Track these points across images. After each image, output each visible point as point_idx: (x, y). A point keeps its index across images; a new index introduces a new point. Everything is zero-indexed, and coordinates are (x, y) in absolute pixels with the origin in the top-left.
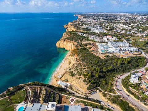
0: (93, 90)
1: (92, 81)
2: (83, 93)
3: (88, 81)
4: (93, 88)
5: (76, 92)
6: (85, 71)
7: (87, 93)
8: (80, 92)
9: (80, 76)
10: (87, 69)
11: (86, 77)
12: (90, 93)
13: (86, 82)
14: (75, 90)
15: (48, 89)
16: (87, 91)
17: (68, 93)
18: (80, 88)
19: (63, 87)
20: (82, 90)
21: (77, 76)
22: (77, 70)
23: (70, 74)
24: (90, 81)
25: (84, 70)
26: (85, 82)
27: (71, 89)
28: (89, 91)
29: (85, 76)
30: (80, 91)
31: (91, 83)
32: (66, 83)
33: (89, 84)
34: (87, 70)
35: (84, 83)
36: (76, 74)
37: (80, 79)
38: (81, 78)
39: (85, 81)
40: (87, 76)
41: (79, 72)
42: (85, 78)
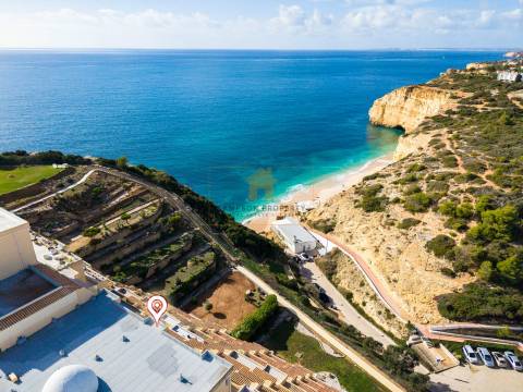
0: (494, 334)
1: (503, 266)
2: (389, 316)
3: (474, 249)
4: (501, 319)
5: (349, 296)
6: (472, 191)
7: (428, 331)
8: (371, 309)
9: (417, 216)
10: (490, 183)
11: (463, 228)
12: (454, 348)
13: (451, 257)
16: (434, 323)
18: (384, 282)
20: (393, 298)
24: (482, 257)
25: (465, 186)
26: (438, 255)
27: (330, 271)
28: (456, 325)
29: (460, 217)
30: (374, 298)
31: (495, 278)
33: (464, 280)
34: (489, 189)
35: (433, 259)
36: (397, 201)
37: (411, 233)
38: (420, 227)
39: (441, 246)
41: (418, 190)
42: (447, 232)
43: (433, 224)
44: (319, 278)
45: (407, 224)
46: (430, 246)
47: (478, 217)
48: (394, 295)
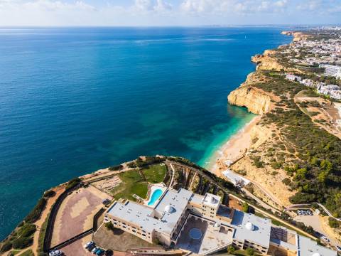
0: (304, 207)
1: (305, 187)
2: (277, 205)
3: (296, 183)
4: (305, 202)
5: (262, 199)
6: (292, 161)
7: (288, 207)
8: (270, 203)
9: (277, 171)
10: (297, 158)
11: (292, 175)
12: (295, 211)
13: (290, 185)
14: (258, 195)
15: (204, 176)
16: (289, 205)
17: (243, 196)
18: (272, 194)
19: (234, 183)
21: (269, 168)
22: (272, 155)
23: (253, 161)
24: (299, 185)
25: (290, 159)
26: (287, 185)
27: (252, 191)
28: (295, 205)
29: (290, 171)
30: (270, 199)
31: (303, 191)
32: (240, 178)
33: (295, 192)
34: (298, 160)
35: (284, 185)
36: (268, 164)
37: (276, 176)
38: (279, 175)
39: (287, 182)
40: (295, 174)
41: (275, 160)
42: (287, 177)
43: (283, 174)
44: (248, 194)
45: (274, 174)
46: (284, 182)
47: (295, 171)
48: (276, 198)
